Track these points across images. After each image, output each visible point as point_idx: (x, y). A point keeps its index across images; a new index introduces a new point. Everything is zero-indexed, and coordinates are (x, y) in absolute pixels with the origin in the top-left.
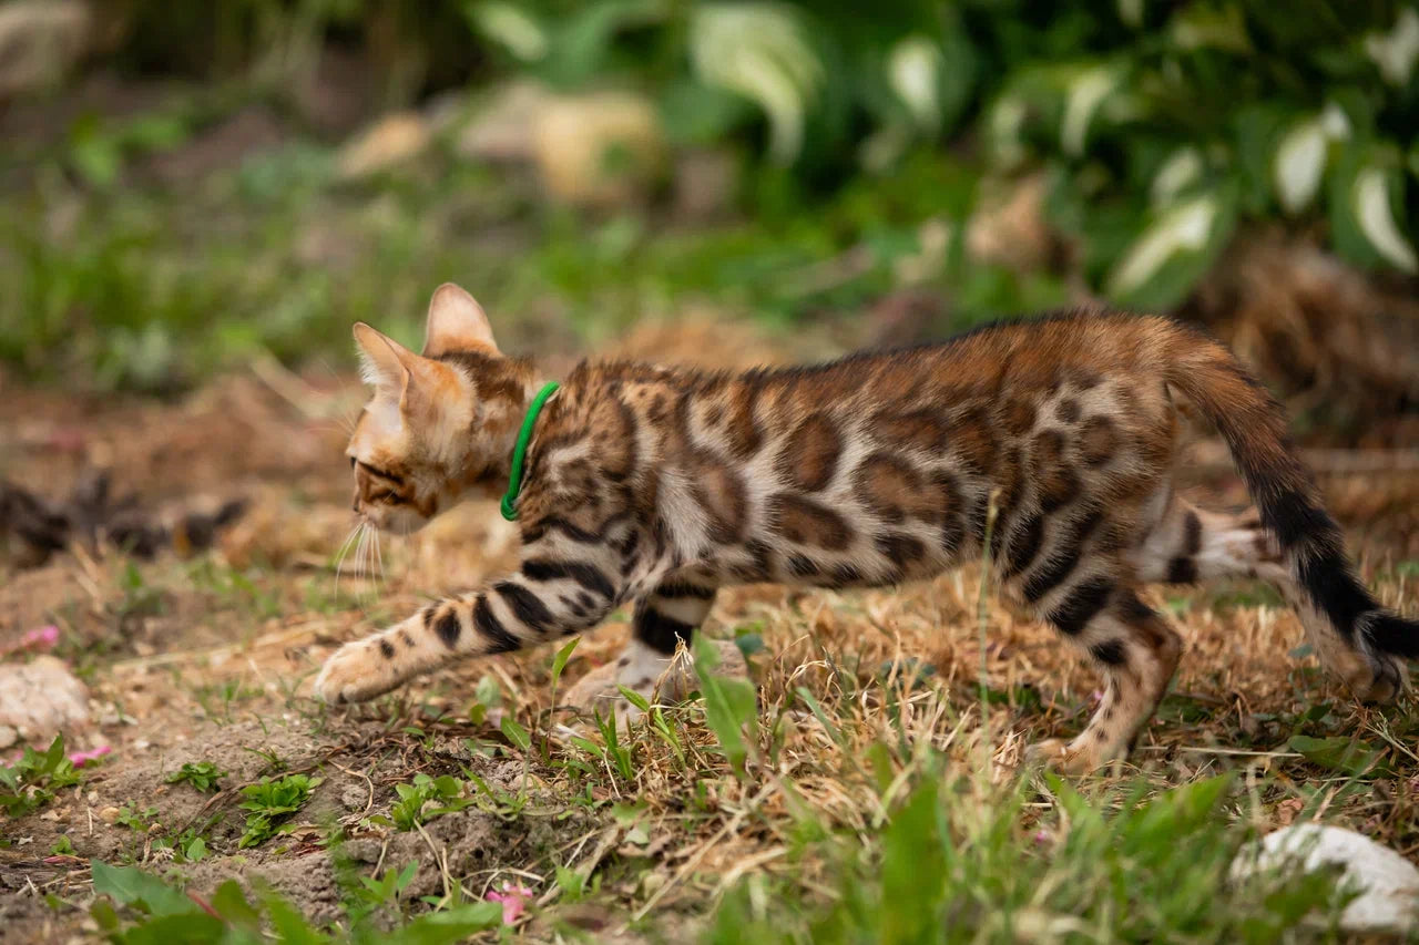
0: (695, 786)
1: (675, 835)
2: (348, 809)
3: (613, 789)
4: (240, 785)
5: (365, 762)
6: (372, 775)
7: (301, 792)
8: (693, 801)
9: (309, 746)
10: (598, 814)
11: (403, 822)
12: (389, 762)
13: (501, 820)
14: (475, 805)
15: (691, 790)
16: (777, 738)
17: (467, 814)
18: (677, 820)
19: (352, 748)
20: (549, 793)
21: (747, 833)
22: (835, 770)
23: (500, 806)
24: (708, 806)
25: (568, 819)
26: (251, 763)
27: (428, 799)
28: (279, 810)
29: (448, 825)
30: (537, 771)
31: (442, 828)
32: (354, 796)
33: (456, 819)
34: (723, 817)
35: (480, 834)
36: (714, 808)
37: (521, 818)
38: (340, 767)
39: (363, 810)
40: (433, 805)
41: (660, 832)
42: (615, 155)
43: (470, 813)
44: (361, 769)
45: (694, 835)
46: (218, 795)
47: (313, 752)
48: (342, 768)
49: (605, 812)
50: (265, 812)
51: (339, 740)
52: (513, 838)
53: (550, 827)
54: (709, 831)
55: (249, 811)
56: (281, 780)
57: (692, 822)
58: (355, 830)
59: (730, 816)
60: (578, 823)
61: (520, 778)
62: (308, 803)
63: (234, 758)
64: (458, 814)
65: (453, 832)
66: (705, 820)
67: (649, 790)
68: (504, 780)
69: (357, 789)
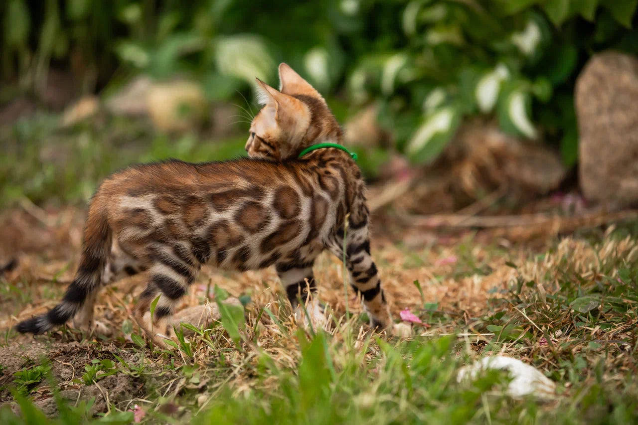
0: (220, 356)
1: (212, 379)
2: (64, 380)
3: (184, 362)
4: (13, 372)
5: (70, 358)
6: (74, 364)
7: (41, 373)
8: (219, 363)
9: (45, 353)
10: (177, 373)
11: (88, 381)
12: (82, 358)
13: (133, 377)
14: (121, 372)
15: (218, 358)
16: (256, 333)
17: (117, 376)
18: (212, 371)
19: (64, 352)
20: (155, 365)
21: (243, 374)
22: (282, 345)
23: (132, 371)
24: (226, 364)
25: (163, 376)
26: (18, 362)
27: (99, 370)
28: (31, 382)
29: (108, 381)
30: (149, 357)
31: (106, 383)
32: (66, 373)
33: (112, 378)
34: (232, 368)
35: (123, 384)
36: (229, 365)
37: (142, 376)
38: (58, 361)
39: (70, 379)
40: (101, 372)
41: (205, 378)
42: (184, 108)
43: (119, 375)
44: (69, 362)
45: (220, 378)
46: (3, 377)
47: (46, 355)
48: (60, 362)
49: (180, 372)
50: (25, 383)
51: (58, 350)
52: (138, 385)
53: (155, 379)
54: (227, 376)
55: (18, 383)
56: (32, 368)
57: (219, 372)
58: (66, 386)
59: (235, 368)
60: (168, 377)
61: (140, 360)
62: (45, 378)
63: (10, 360)
64: (113, 376)
65: (110, 385)
66: (225, 371)
67: (199, 360)
68: (134, 361)
69: (67, 370)
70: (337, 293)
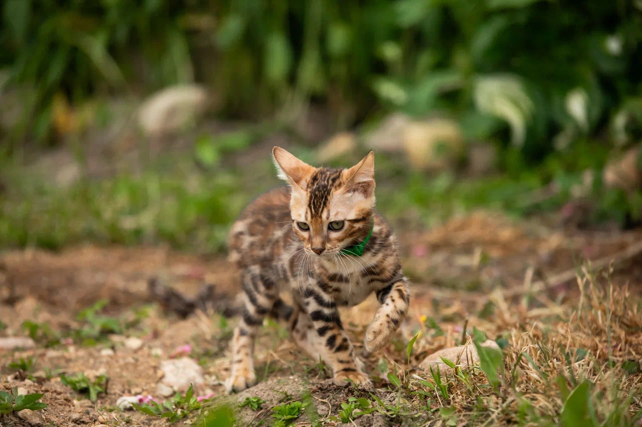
0: (477, 400)
1: (469, 422)
2: (321, 416)
3: (440, 404)
4: (271, 406)
5: (327, 395)
6: (330, 401)
7: (299, 409)
8: (476, 406)
9: (302, 389)
10: (433, 415)
11: (345, 419)
12: (338, 395)
13: (389, 417)
14: (377, 411)
15: (475, 402)
16: (514, 378)
17: (373, 415)
18: (469, 415)
19: (320, 389)
20: (411, 406)
21: (501, 419)
22: (541, 391)
23: (388, 411)
24: (483, 408)
25: (419, 417)
26: (276, 397)
27: (355, 408)
28: (289, 417)
29: (365, 420)
30: (405, 397)
31: (362, 422)
32: (322, 410)
33: (369, 417)
34: (490, 413)
35: (379, 424)
36: (486, 409)
37: (398, 416)
38: (315, 397)
39: (327, 416)
40: (358, 410)
41: (462, 421)
42: (440, 147)
43: (375, 415)
44: (325, 398)
45: (478, 421)
46: (262, 411)
47: (303, 391)
48: (317, 398)
49: (436, 414)
50: (283, 418)
51: (315, 386)
52: (394, 425)
53: (411, 420)
54: (484, 420)
55: (276, 418)
56: (290, 403)
57: (476, 416)
58: (323, 423)
59: (493, 412)
60: (424, 418)
61: (397, 399)
62: (302, 414)
63: (269, 395)
64: (369, 415)
65: (367, 424)
66: (483, 415)
67: (456, 402)
68: (390, 401)
69: (324, 407)
70: (597, 340)
